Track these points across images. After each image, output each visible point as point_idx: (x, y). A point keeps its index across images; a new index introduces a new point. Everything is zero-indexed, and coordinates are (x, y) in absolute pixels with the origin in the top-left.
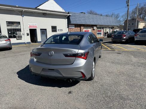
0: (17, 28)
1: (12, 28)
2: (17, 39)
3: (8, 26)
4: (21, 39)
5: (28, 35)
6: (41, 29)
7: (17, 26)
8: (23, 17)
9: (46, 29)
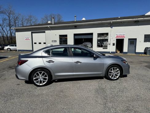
0: (105, 38)
1: (102, 39)
2: (103, 49)
3: (98, 37)
4: (107, 48)
5: (114, 45)
6: (129, 39)
7: (106, 37)
8: (112, 28)
9: (136, 39)
